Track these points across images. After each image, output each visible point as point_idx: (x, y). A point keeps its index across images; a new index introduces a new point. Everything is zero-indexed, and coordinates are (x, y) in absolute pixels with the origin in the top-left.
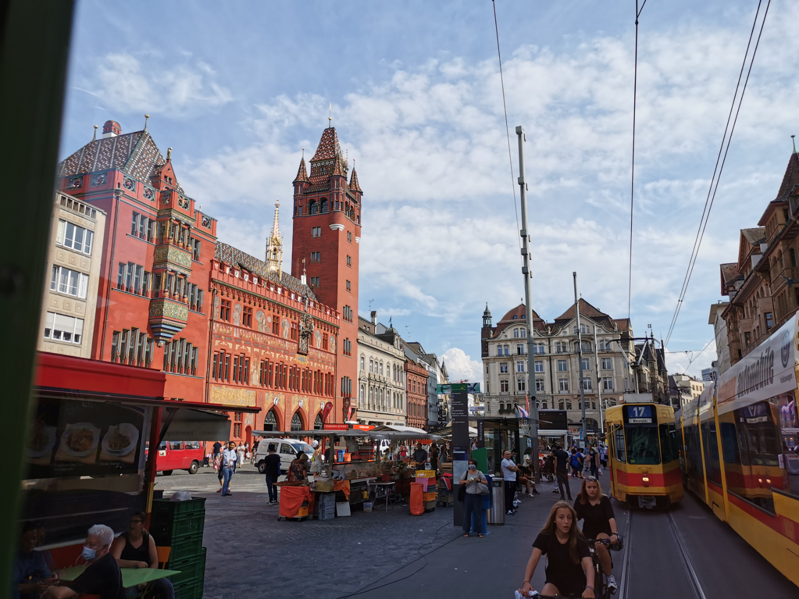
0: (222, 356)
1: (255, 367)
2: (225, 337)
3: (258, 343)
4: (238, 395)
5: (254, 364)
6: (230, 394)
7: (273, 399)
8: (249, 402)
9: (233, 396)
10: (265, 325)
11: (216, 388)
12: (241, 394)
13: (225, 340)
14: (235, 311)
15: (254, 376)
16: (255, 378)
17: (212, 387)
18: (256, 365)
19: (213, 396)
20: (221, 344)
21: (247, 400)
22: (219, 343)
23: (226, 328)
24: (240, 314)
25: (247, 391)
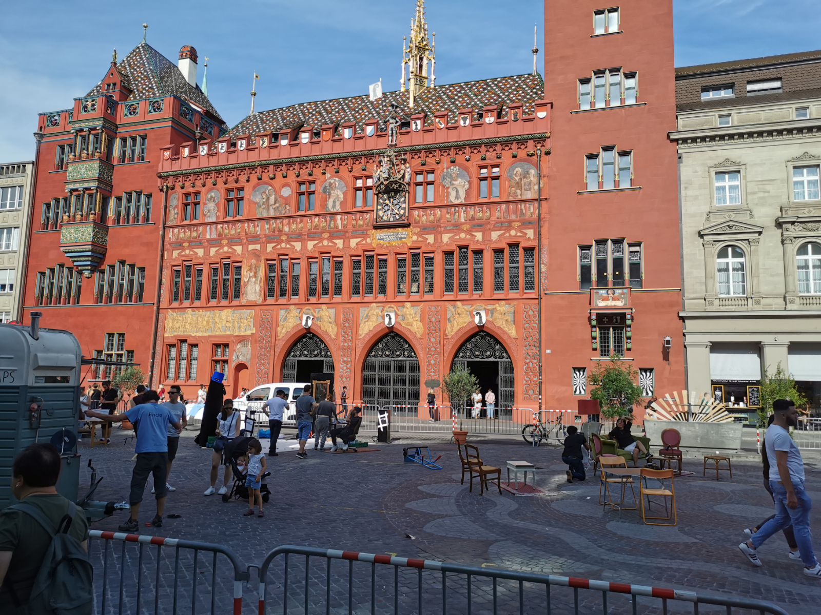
0: (189, 269)
1: (252, 274)
2: (189, 243)
3: (258, 236)
4: (217, 320)
5: (250, 270)
6: (200, 320)
7: (301, 319)
8: (240, 327)
9: (208, 322)
10: (275, 203)
11: (175, 314)
12: (224, 318)
13: (190, 247)
14: (207, 202)
15: (249, 287)
16: (253, 289)
17: (169, 314)
18: (254, 270)
19: (171, 325)
20: (183, 253)
21: (237, 325)
22: (179, 254)
23: (190, 230)
24: (217, 205)
25: (235, 311)
